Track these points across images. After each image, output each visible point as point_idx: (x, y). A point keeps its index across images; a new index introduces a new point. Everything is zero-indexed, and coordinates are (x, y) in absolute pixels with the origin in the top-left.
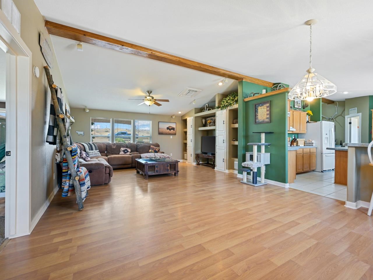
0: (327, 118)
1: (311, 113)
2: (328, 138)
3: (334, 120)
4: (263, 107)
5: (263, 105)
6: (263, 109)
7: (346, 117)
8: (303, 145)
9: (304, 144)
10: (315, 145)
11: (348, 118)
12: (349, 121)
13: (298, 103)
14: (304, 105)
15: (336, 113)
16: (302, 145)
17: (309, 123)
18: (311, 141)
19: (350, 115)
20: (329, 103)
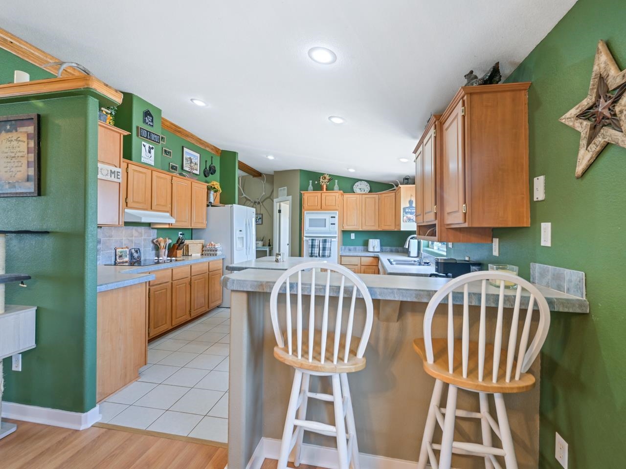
0: (252, 200)
1: (219, 187)
2: (243, 238)
3: (261, 204)
4: (14, 135)
5: (14, 129)
6: (15, 143)
7: (275, 200)
8: (199, 255)
9: (200, 251)
10: (221, 252)
11: (277, 202)
12: (278, 209)
13: (191, 162)
14: (206, 168)
15: (264, 193)
16: (198, 253)
17: (211, 206)
18: (214, 245)
19: (280, 199)
20: (254, 176)
